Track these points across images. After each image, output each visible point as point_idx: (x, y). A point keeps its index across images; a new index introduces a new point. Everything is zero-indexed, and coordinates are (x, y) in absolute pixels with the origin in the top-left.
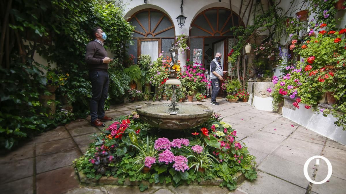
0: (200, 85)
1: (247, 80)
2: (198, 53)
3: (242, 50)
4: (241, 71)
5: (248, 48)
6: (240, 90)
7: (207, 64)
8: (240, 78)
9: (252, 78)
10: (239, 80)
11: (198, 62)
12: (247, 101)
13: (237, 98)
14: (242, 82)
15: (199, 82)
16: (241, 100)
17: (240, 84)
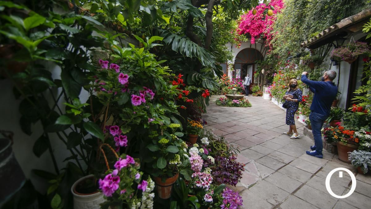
0: (239, 88)
1: (263, 86)
2: (239, 72)
3: (260, 72)
4: (260, 81)
5: (263, 71)
6: (259, 91)
7: (243, 77)
8: (259, 85)
9: (266, 85)
10: (259, 86)
11: (238, 76)
12: (262, 96)
13: (257, 95)
14: (260, 87)
15: (239, 86)
16: (259, 95)
17: (259, 88)
